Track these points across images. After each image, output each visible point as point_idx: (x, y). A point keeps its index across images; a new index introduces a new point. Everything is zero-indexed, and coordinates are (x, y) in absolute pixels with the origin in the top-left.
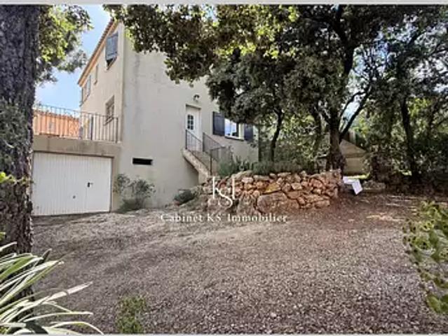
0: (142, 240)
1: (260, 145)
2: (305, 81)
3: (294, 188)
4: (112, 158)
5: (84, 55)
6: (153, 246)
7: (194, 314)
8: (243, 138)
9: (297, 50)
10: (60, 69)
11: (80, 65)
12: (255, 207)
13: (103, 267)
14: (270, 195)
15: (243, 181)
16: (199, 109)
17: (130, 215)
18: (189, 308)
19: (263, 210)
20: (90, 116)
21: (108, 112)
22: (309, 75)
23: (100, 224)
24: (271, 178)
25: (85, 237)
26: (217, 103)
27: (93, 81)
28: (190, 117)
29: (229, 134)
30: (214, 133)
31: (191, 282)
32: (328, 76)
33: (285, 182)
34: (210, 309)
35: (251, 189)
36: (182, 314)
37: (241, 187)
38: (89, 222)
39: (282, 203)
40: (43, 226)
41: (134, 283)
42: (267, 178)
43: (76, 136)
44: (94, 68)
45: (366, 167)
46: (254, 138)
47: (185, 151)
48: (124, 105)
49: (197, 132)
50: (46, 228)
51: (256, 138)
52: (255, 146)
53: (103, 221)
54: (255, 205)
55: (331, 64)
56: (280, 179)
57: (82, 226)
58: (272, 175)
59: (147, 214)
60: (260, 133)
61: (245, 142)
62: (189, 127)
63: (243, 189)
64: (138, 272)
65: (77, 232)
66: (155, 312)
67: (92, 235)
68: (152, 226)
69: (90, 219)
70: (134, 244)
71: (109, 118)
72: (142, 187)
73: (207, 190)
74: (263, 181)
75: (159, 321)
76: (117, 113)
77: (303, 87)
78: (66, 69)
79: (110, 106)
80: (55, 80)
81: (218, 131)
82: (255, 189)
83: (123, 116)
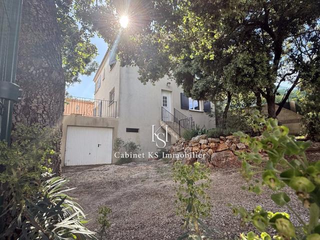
0: (130, 183)
1: (216, 115)
2: (239, 71)
3: (239, 147)
4: (113, 128)
5: (96, 64)
6: (136, 188)
7: (158, 233)
8: (203, 111)
9: (235, 48)
10: (82, 74)
11: (94, 70)
12: (209, 162)
13: (105, 200)
14: (221, 153)
15: (200, 142)
16: (171, 92)
17: (124, 166)
18: (155, 230)
19: (215, 164)
20: (100, 101)
21: (111, 98)
22: (240, 66)
23: (105, 172)
24: (221, 140)
25: (95, 180)
26: (182, 88)
27: (102, 79)
28: (165, 98)
29: (192, 109)
30: (182, 108)
31: (158, 213)
32: (256, 65)
33: (232, 143)
34: (168, 231)
35: (206, 148)
36: (150, 233)
37: (199, 147)
38: (98, 170)
39: (230, 159)
40: (71, 172)
41: (122, 211)
42: (217, 140)
43: (91, 115)
44: (103, 70)
45: (304, 130)
46: (211, 110)
47: (161, 122)
48: (120, 93)
49: (169, 108)
50: (73, 173)
51: (213, 110)
52: (212, 116)
53: (106, 170)
54: (210, 160)
55: (258, 57)
56: (228, 141)
57: (94, 173)
58: (222, 137)
59: (135, 165)
60: (216, 107)
61: (205, 113)
62: (164, 105)
63: (200, 148)
64: (126, 204)
65: (91, 177)
66: (133, 230)
67: (100, 179)
68: (138, 174)
69: (99, 168)
70: (125, 186)
71: (111, 102)
72: (132, 146)
73: (176, 149)
74: (215, 142)
75: (136, 236)
76: (116, 98)
77: (237, 75)
78: (86, 74)
79: (112, 93)
80: (80, 81)
81: (185, 106)
82: (209, 148)
83: (120, 101)
